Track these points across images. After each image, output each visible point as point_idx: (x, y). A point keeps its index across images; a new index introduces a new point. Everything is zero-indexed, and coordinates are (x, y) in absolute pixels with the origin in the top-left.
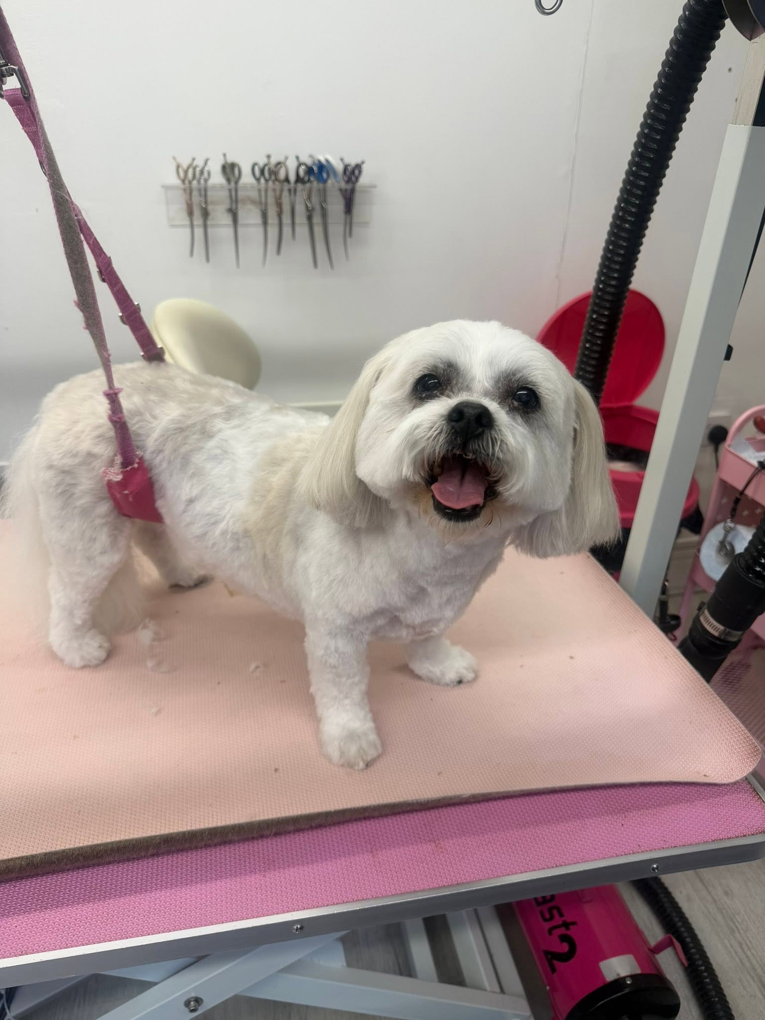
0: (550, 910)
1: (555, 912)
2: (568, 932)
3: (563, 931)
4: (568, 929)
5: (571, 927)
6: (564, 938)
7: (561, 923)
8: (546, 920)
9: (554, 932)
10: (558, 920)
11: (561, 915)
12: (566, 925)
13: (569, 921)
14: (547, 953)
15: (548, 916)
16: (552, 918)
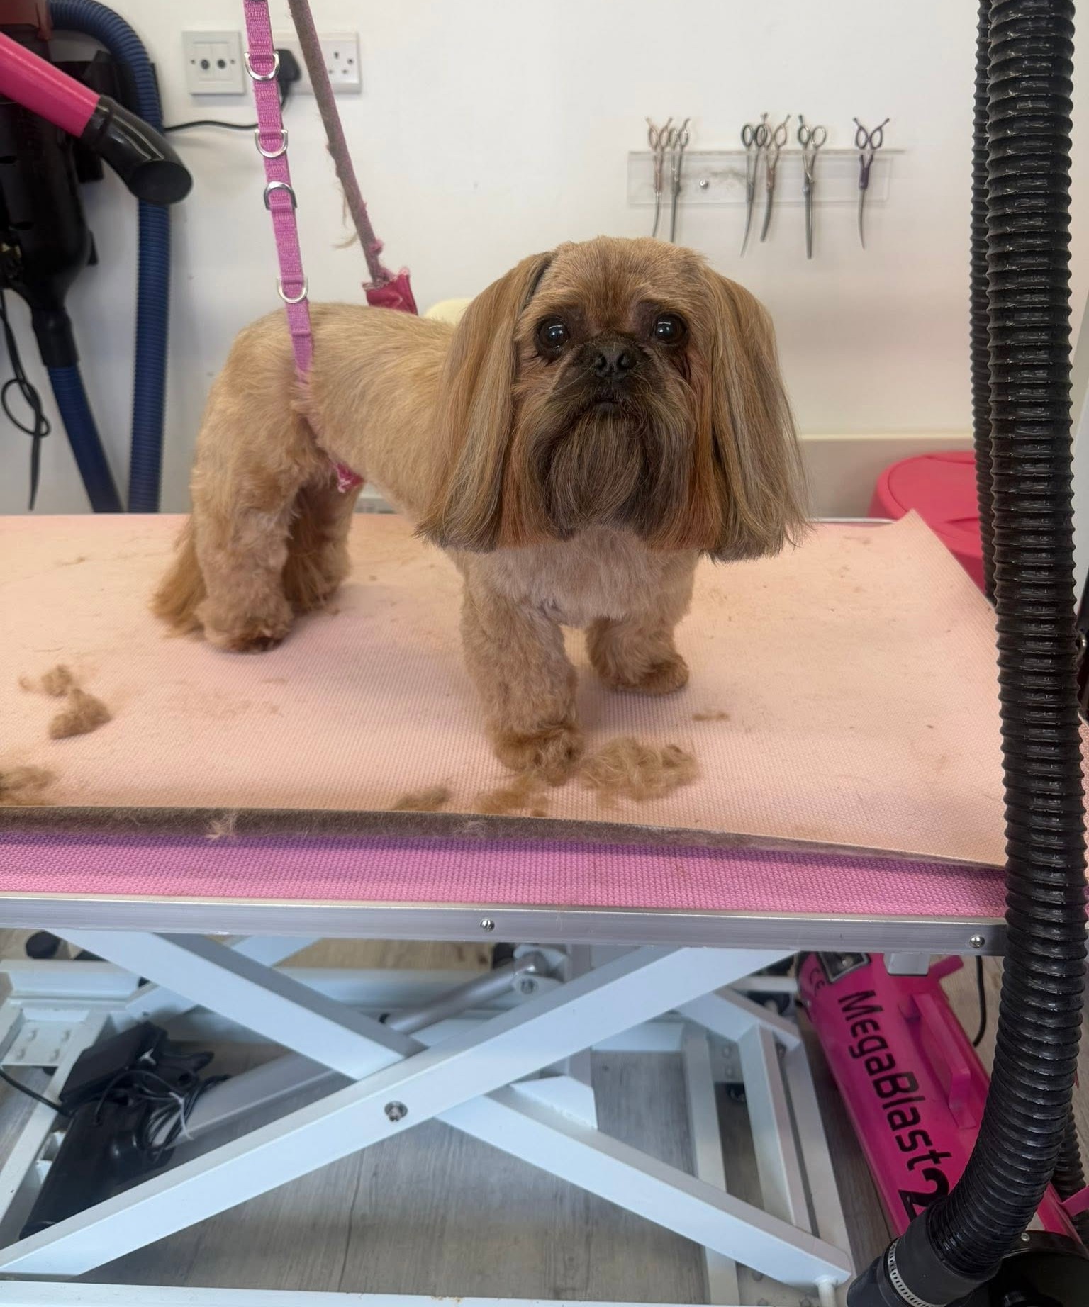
0: (912, 1135)
1: (919, 1138)
2: (937, 1166)
3: (930, 1164)
4: (937, 1161)
5: (941, 1159)
6: (930, 1174)
7: (928, 1153)
8: (904, 1148)
9: (916, 1165)
10: (923, 1149)
11: (928, 1143)
12: (935, 1156)
13: (938, 1151)
14: (904, 1194)
15: (908, 1143)
16: (914, 1145)
